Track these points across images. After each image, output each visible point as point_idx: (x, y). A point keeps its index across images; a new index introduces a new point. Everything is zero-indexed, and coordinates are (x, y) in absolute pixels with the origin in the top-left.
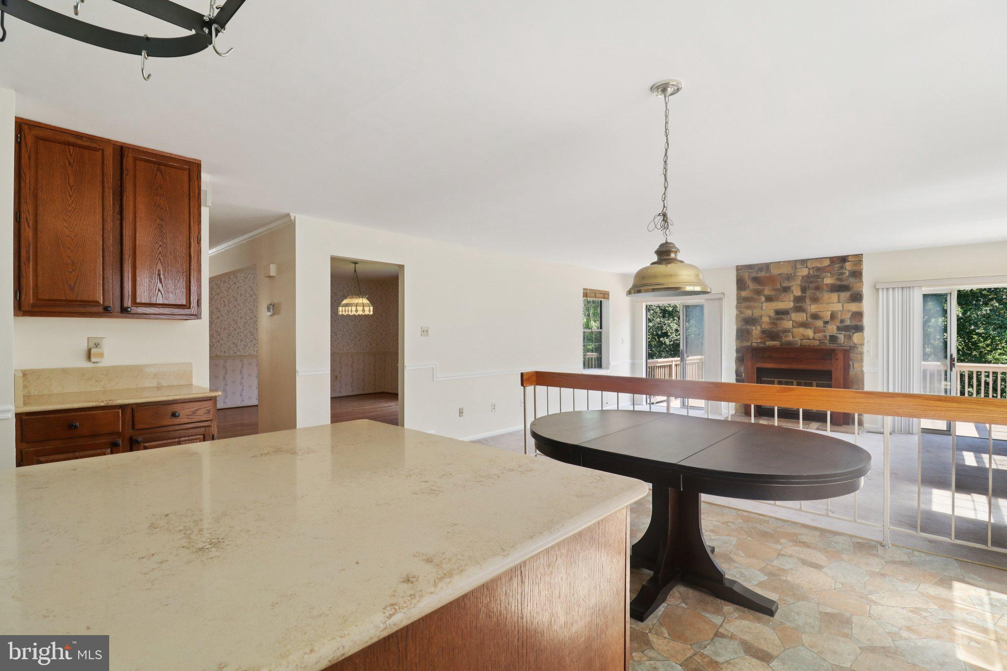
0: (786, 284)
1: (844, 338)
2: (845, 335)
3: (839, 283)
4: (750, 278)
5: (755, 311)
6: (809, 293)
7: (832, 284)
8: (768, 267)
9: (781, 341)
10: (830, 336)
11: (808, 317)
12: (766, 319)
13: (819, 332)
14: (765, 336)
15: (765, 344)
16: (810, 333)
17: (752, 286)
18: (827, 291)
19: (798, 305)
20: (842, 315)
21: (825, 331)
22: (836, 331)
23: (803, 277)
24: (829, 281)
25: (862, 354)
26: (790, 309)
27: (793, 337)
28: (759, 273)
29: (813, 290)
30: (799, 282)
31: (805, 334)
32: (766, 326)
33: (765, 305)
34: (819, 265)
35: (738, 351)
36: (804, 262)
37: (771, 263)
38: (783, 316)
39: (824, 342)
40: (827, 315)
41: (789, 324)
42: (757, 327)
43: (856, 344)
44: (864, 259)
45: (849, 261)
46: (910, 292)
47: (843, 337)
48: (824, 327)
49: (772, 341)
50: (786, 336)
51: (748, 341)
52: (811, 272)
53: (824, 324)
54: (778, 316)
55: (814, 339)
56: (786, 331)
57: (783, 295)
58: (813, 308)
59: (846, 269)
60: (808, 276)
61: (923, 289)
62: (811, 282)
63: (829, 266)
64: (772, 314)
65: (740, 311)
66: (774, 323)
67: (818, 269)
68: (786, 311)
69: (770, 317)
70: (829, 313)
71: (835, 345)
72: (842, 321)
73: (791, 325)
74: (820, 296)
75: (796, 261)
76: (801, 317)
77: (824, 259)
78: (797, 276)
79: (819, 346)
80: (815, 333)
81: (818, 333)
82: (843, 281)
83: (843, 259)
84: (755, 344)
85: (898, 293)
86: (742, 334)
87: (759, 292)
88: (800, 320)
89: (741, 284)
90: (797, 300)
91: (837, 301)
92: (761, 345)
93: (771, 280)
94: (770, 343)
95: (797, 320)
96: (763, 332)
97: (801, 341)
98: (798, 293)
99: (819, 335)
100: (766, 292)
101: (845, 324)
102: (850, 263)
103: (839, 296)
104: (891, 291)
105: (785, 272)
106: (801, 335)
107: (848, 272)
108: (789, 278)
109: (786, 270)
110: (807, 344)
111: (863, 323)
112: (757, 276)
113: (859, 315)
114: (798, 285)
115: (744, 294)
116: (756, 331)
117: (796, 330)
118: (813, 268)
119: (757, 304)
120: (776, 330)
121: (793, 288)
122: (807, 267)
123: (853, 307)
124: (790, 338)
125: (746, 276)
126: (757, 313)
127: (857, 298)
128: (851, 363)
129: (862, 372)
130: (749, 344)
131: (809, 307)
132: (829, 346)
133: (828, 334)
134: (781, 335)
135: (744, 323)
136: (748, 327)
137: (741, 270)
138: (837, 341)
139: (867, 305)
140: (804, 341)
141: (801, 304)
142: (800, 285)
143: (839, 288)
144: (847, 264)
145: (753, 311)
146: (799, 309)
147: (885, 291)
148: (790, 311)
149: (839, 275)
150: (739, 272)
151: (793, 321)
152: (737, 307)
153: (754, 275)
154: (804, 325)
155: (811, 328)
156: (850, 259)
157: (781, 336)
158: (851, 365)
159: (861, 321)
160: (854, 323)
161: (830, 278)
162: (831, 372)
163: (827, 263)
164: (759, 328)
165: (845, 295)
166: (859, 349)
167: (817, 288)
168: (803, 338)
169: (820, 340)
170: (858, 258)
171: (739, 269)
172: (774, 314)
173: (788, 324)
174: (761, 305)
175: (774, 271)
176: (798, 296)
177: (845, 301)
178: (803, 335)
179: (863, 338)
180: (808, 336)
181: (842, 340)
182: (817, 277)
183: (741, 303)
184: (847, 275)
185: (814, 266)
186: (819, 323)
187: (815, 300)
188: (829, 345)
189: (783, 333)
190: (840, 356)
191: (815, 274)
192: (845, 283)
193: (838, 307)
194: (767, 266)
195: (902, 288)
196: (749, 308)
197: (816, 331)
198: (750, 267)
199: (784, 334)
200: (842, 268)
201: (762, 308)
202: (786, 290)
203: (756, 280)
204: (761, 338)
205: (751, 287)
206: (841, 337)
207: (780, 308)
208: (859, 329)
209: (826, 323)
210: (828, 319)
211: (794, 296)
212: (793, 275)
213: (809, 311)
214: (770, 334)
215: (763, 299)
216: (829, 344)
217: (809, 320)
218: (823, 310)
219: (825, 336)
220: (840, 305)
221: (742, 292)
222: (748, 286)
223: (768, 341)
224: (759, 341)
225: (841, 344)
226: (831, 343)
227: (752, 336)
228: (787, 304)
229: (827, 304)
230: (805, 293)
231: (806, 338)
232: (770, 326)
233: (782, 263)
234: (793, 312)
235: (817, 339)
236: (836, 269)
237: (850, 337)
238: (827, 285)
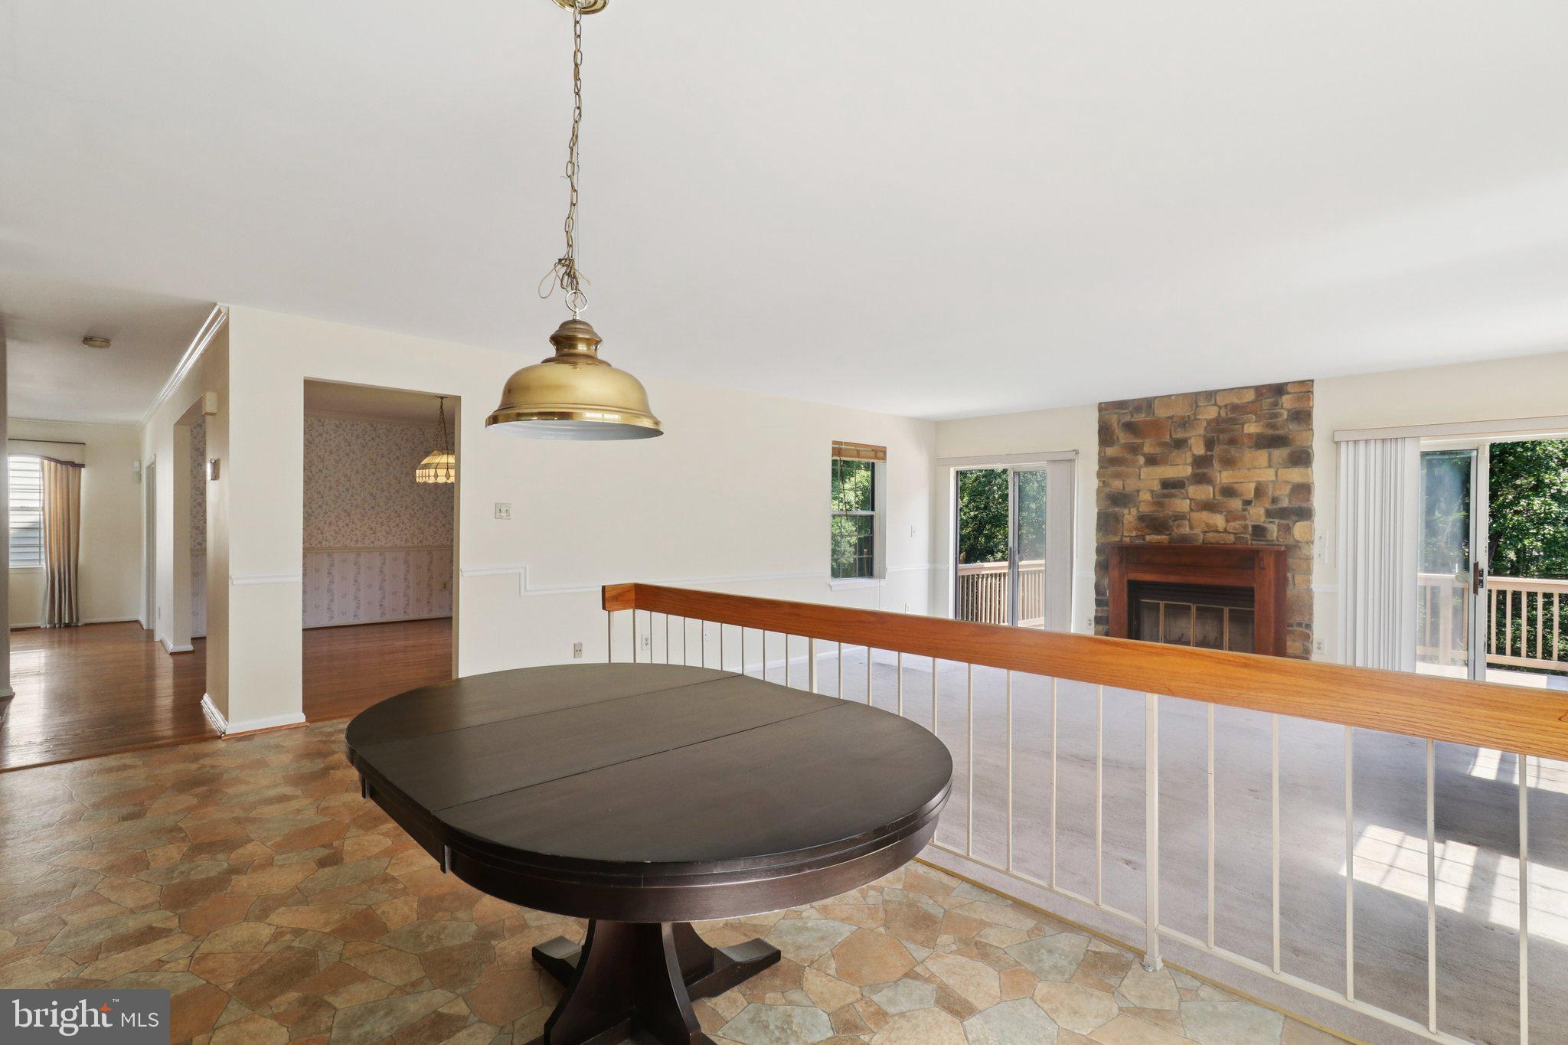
0: (1180, 435)
1: (1278, 531)
2: (1279, 525)
3: (1270, 432)
4: (1121, 424)
5: (1128, 481)
6: (1217, 450)
7: (1257, 433)
8: (1151, 404)
9: (1170, 534)
10: (1253, 526)
11: (1217, 493)
12: (1145, 496)
13: (1235, 519)
14: (1143, 525)
15: (1144, 539)
16: (1219, 520)
17: (1123, 438)
18: (1250, 447)
19: (1198, 471)
20: (1274, 488)
21: (1244, 518)
22: (1263, 518)
23: (1209, 422)
24: (1252, 428)
25: (1308, 559)
26: (1186, 478)
27: (1191, 528)
28: (1135, 416)
29: (1225, 444)
30: (1202, 432)
31: (1211, 522)
32: (1145, 509)
33: (1146, 471)
34: (1236, 401)
35: (1099, 551)
36: (1210, 395)
37: (1156, 397)
38: (1173, 491)
39: (1243, 538)
40: (1249, 490)
41: (1184, 505)
42: (1131, 510)
43: (1299, 542)
44: (1317, 390)
45: (1288, 393)
46: (1397, 446)
47: (1275, 529)
48: (1244, 510)
49: (1155, 534)
50: (1179, 526)
51: (1115, 534)
52: (1223, 414)
53: (1243, 505)
54: (1166, 491)
55: (1226, 531)
56: (1179, 517)
57: (1174, 454)
58: (1225, 477)
59: (1282, 407)
60: (1217, 421)
61: (1421, 442)
62: (1223, 431)
63: (1252, 402)
64: (1156, 487)
65: (1104, 482)
66: (1159, 502)
67: (1235, 408)
68: (1179, 481)
69: (1152, 492)
70: (1253, 486)
71: (1263, 543)
72: (1274, 500)
73: (1188, 508)
74: (1237, 455)
75: (1197, 394)
76: (1204, 492)
77: (1245, 390)
78: (1199, 419)
79: (1234, 543)
80: (1227, 521)
81: (1234, 521)
82: (1277, 429)
83: (1279, 389)
84: (1127, 540)
85: (1375, 450)
86: (1106, 522)
87: (1134, 449)
88: (1203, 497)
89: (1106, 435)
90: (1200, 462)
91: (1265, 463)
92: (1137, 542)
93: (1156, 426)
94: (1151, 538)
95: (1198, 498)
96: (1142, 518)
97: (1205, 535)
98: (1199, 450)
99: (1235, 525)
100: (1147, 449)
101: (1280, 506)
102: (1290, 396)
103: (1269, 455)
104: (1362, 446)
105: (1179, 414)
106: (1203, 525)
107: (1285, 413)
108: (1185, 423)
109: (1180, 411)
110: (1213, 541)
111: (1312, 504)
112: (1133, 420)
113: (1304, 489)
114: (1200, 435)
115: (1110, 451)
116: (1129, 516)
117: (1196, 516)
118: (1226, 406)
119: (1130, 470)
120: (1161, 515)
121: (1192, 441)
122: (1215, 404)
123: (1295, 475)
124: (1186, 530)
125: (1114, 420)
126: (1131, 484)
127: (1302, 458)
128: (1289, 575)
129: (1309, 591)
130: (1117, 540)
131: (1218, 474)
132: (1252, 544)
133: (1250, 523)
134: (1171, 524)
135: (1109, 502)
136: (1117, 509)
137: (1106, 410)
138: (1265, 537)
139: (1319, 473)
140: (1210, 535)
141: (1205, 470)
142: (1204, 436)
143: (1271, 441)
144: (1285, 397)
145: (1124, 481)
146: (1200, 479)
147: (1351, 445)
148: (1187, 482)
149: (1271, 419)
150: (1104, 412)
151: (1191, 500)
152: (1099, 475)
153: (1128, 418)
154: (1209, 507)
155: (1221, 512)
156: (1289, 389)
157: (1171, 526)
158: (1290, 579)
159: (1308, 500)
160: (1296, 504)
161: (1254, 424)
162: (1252, 590)
163: (1250, 396)
164: (1134, 511)
165: (1280, 454)
166: (1304, 551)
167: (1232, 442)
168: (1207, 530)
169: (1235, 534)
170: (1305, 388)
171: (1104, 408)
172: (1159, 487)
173: (1182, 505)
174: (1137, 470)
175: (1161, 413)
176: (1200, 456)
177: (1280, 464)
178: (1208, 525)
179: (1311, 531)
180: (1217, 527)
181: (1275, 534)
182: (1233, 421)
183: (1106, 468)
184: (1285, 417)
185: (1227, 401)
186: (1236, 504)
187: (1229, 462)
188: (1251, 542)
189: (1174, 521)
190: (1269, 562)
191: (1230, 416)
192: (1280, 432)
193: (1267, 475)
194: (1147, 404)
195: (1383, 440)
196: (1117, 476)
197: (1231, 517)
198: (1121, 405)
199: (1176, 523)
200: (1275, 404)
201: (1140, 475)
202: (1180, 444)
203: (1130, 427)
204: (1137, 529)
205: (1122, 441)
206: (1273, 529)
207: (1170, 476)
208: (1305, 514)
209: (1248, 503)
210: (1251, 495)
211: (1194, 455)
212: (1193, 418)
213: (1218, 482)
214: (1153, 523)
215: (1141, 460)
216: (1251, 540)
217: (1218, 497)
218: (1243, 480)
219: (1245, 527)
220: (1272, 471)
221: (1107, 448)
222: (1118, 438)
223: (1149, 534)
224: (1134, 534)
225: (1272, 541)
226: (1254, 540)
227: (1123, 525)
228: (1181, 469)
229: (1249, 469)
230: (1212, 450)
231: (1213, 529)
232: (1152, 509)
233: (1173, 397)
234: (1192, 484)
235: (1231, 531)
236: (1266, 408)
237: (1288, 529)
238: (1249, 435)
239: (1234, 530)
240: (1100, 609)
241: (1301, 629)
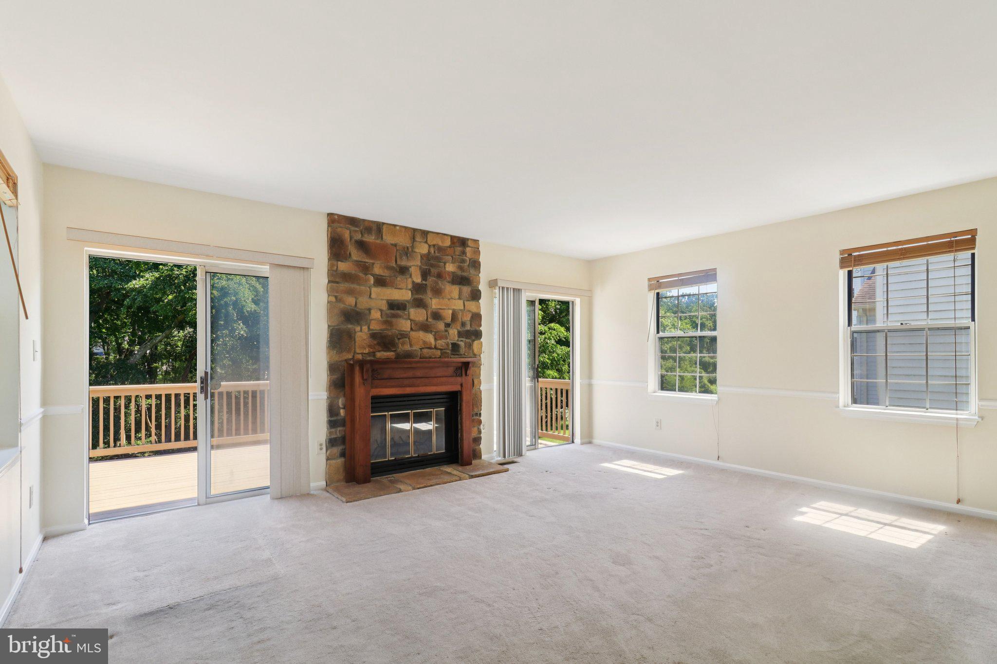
0: (404, 263)
1: (465, 348)
2: (465, 343)
3: (459, 273)
4: (353, 240)
5: (360, 299)
6: (431, 280)
7: (453, 273)
9: (395, 351)
10: (452, 344)
11: (429, 316)
12: (376, 315)
13: (441, 338)
14: (375, 342)
15: (374, 356)
16: (430, 338)
17: (356, 255)
18: (449, 282)
19: (417, 296)
20: (462, 316)
21: (447, 337)
22: (456, 338)
23: (422, 256)
24: (450, 268)
26: (407, 301)
27: (411, 345)
28: (366, 235)
29: (434, 277)
30: (418, 263)
31: (427, 340)
32: (375, 327)
33: (375, 291)
34: (440, 244)
36: (425, 233)
38: (399, 312)
39: (446, 353)
40: (448, 314)
41: (407, 324)
42: (363, 328)
43: (476, 355)
44: (481, 247)
45: (470, 247)
47: (464, 346)
48: (446, 331)
49: (385, 351)
50: (403, 344)
51: (349, 351)
52: (432, 251)
53: (445, 327)
54: (392, 312)
56: (403, 335)
57: (398, 279)
58: (434, 303)
59: (466, 256)
60: (429, 256)
62: (432, 266)
63: (450, 247)
64: (385, 307)
65: (336, 297)
66: (387, 321)
67: (440, 249)
68: (402, 304)
69: (381, 311)
70: (450, 312)
71: (457, 356)
72: (462, 324)
73: (410, 327)
74: (443, 287)
76: (418, 315)
78: (415, 252)
79: (440, 357)
80: (436, 339)
81: (441, 339)
82: (464, 271)
84: (360, 357)
86: (337, 339)
87: (366, 269)
88: (421, 319)
89: (337, 247)
90: (418, 289)
91: (457, 297)
92: (368, 358)
93: (384, 250)
94: (381, 355)
95: (417, 319)
96: (373, 336)
97: (421, 351)
98: (418, 279)
99: (441, 343)
100: (378, 270)
101: (466, 329)
102: (470, 248)
103: (460, 290)
105: (401, 243)
106: (421, 342)
107: (468, 261)
108: (407, 252)
109: (403, 241)
110: (427, 355)
111: (481, 328)
112: (364, 239)
113: (477, 317)
114: (417, 266)
115: (343, 266)
116: (362, 334)
117: (414, 335)
118: (434, 246)
119: (363, 288)
120: (390, 334)
121: (412, 270)
122: (426, 242)
123: (471, 306)
124: (407, 347)
126: (363, 303)
127: (476, 295)
129: (480, 391)
130: (350, 357)
131: (430, 301)
132: (450, 358)
133: (450, 342)
134: (396, 341)
135: (343, 318)
136: (350, 326)
137: (335, 222)
138: (459, 351)
139: (484, 305)
140: (424, 351)
141: (421, 296)
142: (420, 267)
143: (461, 280)
144: (468, 249)
145: (356, 298)
146: (420, 304)
148: (408, 304)
149: (461, 263)
150: (336, 225)
151: (411, 320)
152: (331, 289)
153: (358, 237)
154: (425, 327)
155: (431, 332)
156: (470, 243)
157: (397, 343)
159: (480, 325)
160: (474, 327)
161: (451, 265)
163: (448, 242)
164: (365, 329)
165: (466, 290)
167: (440, 276)
168: (423, 346)
169: (441, 350)
170: (476, 245)
171: (332, 219)
172: (387, 307)
173: (405, 325)
174: (368, 289)
175: (388, 239)
176: (418, 284)
177: (466, 298)
178: (425, 342)
179: (481, 346)
180: (429, 344)
181: (463, 350)
182: (439, 259)
183: (337, 283)
184: (468, 263)
185: (434, 242)
186: (441, 326)
187: (437, 292)
189: (399, 339)
191: (437, 254)
192: (465, 274)
193: (458, 305)
194: (378, 228)
195: (514, 289)
196: (350, 292)
197: (437, 337)
198: (353, 221)
199: (401, 340)
200: (463, 253)
201: (370, 295)
202: (403, 271)
203: (361, 246)
204: (370, 346)
205: (355, 257)
206: (462, 346)
207: (396, 298)
208: (478, 335)
209: (448, 325)
210: (449, 320)
211: (413, 282)
212: (410, 250)
213: (430, 307)
214: (383, 340)
215: (372, 280)
216: (451, 354)
217: (430, 320)
218: (445, 308)
219: (447, 344)
220: (461, 302)
221: (339, 263)
222: (350, 254)
223: (379, 351)
224: (367, 351)
225: (461, 355)
226: (453, 354)
227: (355, 343)
228: (403, 294)
229: (449, 299)
230: (426, 280)
231: (427, 346)
232: (384, 327)
233: (398, 228)
234: (413, 307)
235: (439, 347)
236: (458, 254)
237: (470, 346)
238: (449, 273)
239: (442, 346)
240: (333, 430)
241: (478, 417)
